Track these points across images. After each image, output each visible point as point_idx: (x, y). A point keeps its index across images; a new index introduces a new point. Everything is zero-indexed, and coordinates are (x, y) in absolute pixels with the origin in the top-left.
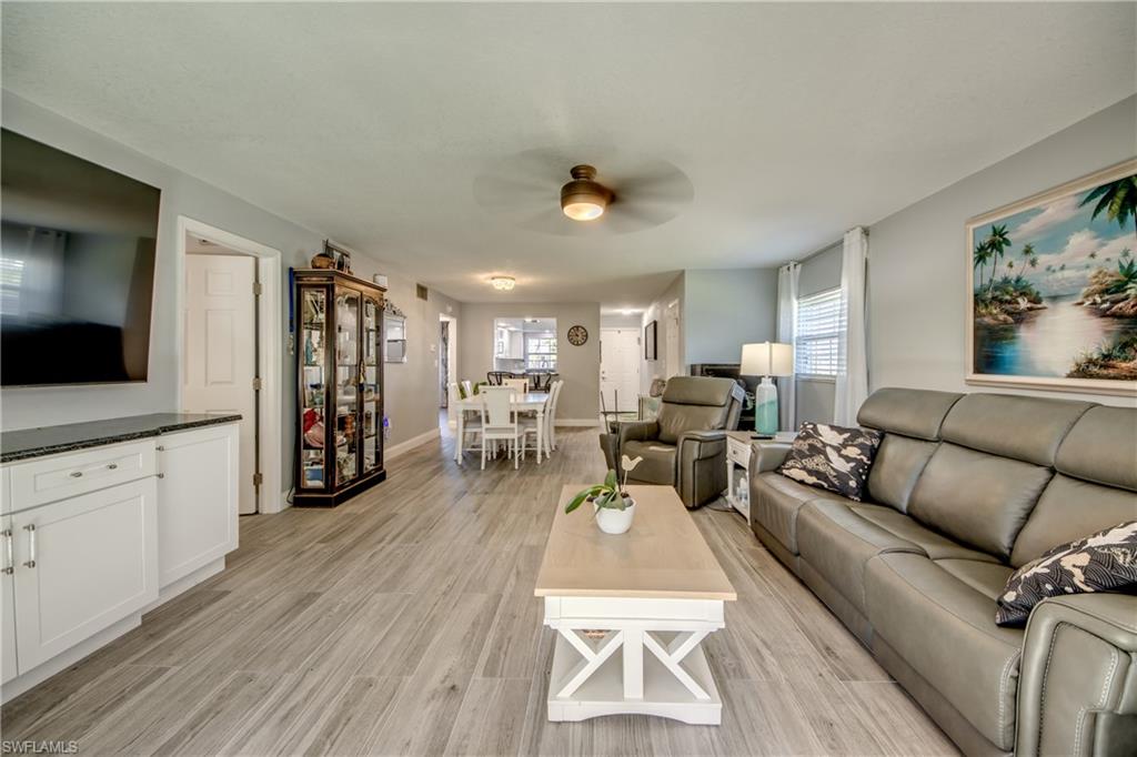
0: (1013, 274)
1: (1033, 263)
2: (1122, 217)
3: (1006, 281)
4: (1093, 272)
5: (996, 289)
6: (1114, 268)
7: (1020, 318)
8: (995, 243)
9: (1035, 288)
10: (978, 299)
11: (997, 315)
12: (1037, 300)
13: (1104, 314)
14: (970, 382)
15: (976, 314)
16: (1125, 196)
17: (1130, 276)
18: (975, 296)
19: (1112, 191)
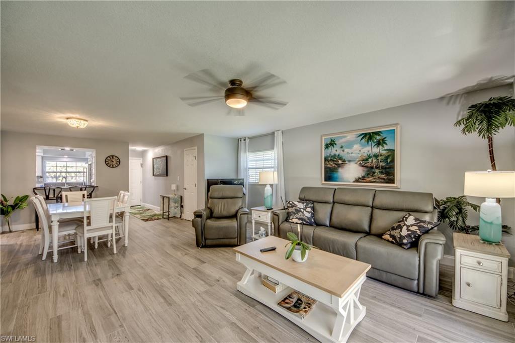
0: (337, 153)
1: (343, 151)
2: (368, 143)
3: (335, 155)
4: (360, 155)
5: (332, 157)
6: (365, 155)
7: (339, 166)
8: (332, 143)
9: (344, 158)
10: (326, 160)
11: (331, 164)
12: (344, 161)
13: (363, 166)
14: (323, 184)
15: (325, 164)
16: (369, 137)
17: (370, 157)
18: (325, 158)
19: (365, 135)
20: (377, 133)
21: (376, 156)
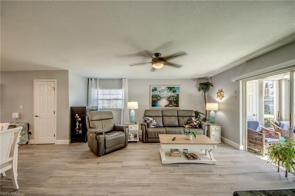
0: (158, 94)
1: (160, 93)
2: (170, 91)
4: (167, 96)
5: (155, 95)
6: (169, 96)
7: (158, 100)
8: (155, 90)
9: (160, 96)
10: (152, 97)
11: (155, 99)
12: (161, 98)
13: (168, 100)
14: (151, 108)
15: (152, 99)
16: (170, 89)
17: (171, 97)
18: (152, 96)
19: (169, 88)
20: (173, 88)
21: (173, 96)
